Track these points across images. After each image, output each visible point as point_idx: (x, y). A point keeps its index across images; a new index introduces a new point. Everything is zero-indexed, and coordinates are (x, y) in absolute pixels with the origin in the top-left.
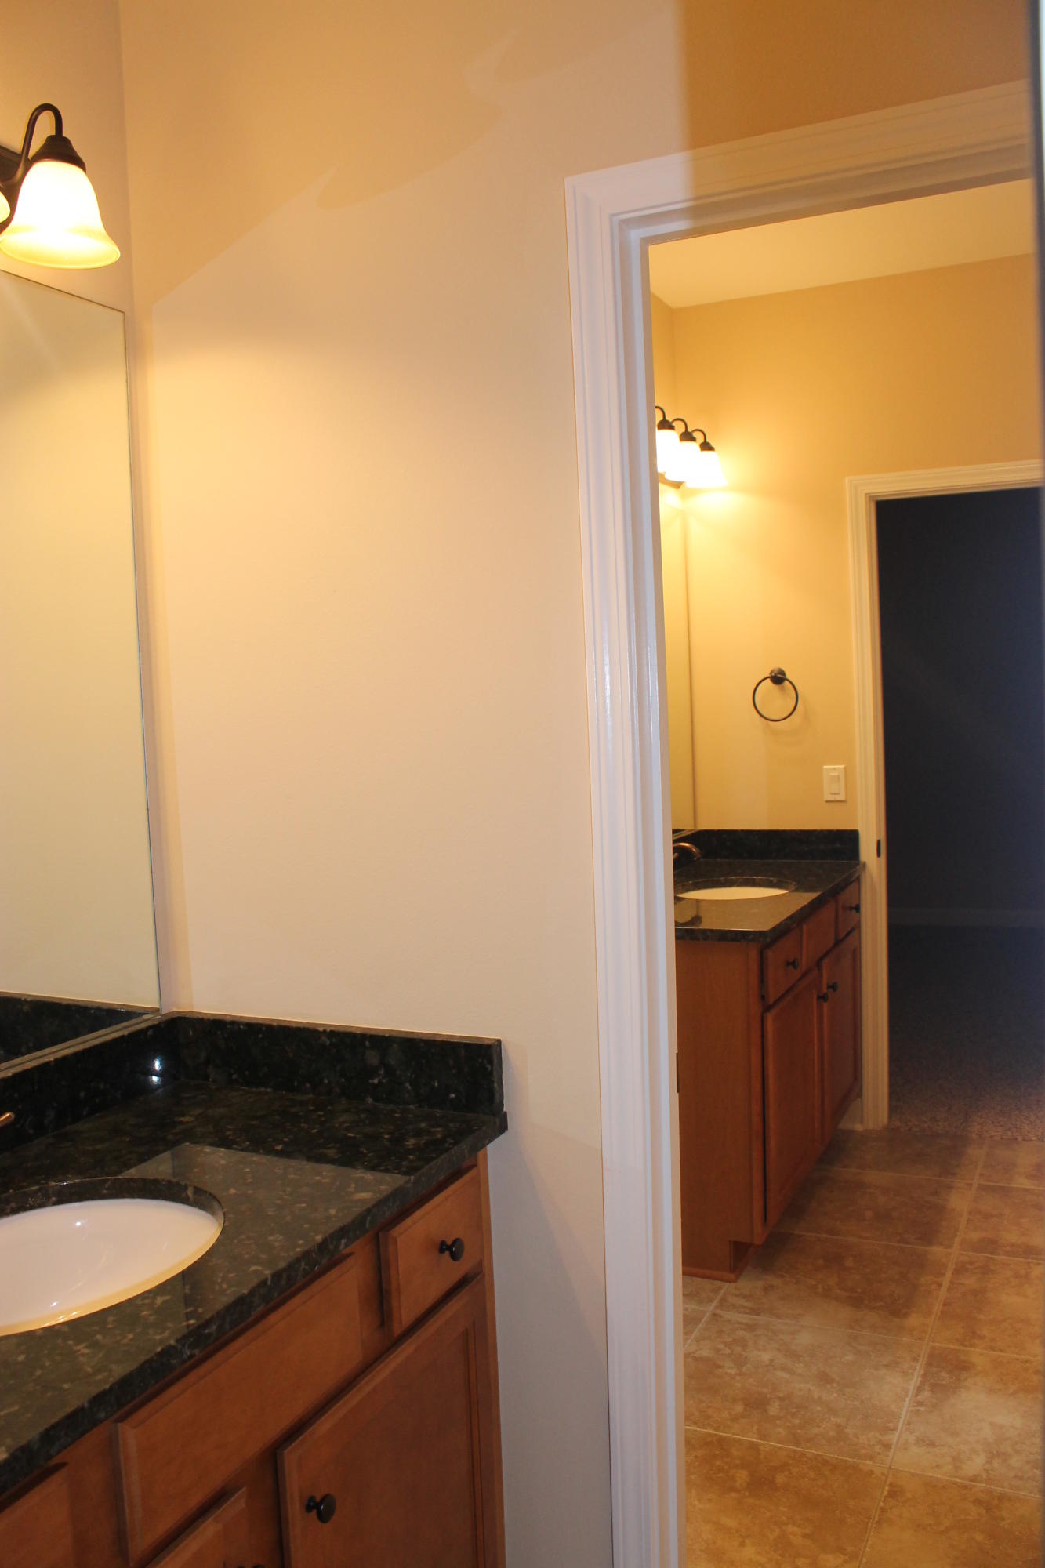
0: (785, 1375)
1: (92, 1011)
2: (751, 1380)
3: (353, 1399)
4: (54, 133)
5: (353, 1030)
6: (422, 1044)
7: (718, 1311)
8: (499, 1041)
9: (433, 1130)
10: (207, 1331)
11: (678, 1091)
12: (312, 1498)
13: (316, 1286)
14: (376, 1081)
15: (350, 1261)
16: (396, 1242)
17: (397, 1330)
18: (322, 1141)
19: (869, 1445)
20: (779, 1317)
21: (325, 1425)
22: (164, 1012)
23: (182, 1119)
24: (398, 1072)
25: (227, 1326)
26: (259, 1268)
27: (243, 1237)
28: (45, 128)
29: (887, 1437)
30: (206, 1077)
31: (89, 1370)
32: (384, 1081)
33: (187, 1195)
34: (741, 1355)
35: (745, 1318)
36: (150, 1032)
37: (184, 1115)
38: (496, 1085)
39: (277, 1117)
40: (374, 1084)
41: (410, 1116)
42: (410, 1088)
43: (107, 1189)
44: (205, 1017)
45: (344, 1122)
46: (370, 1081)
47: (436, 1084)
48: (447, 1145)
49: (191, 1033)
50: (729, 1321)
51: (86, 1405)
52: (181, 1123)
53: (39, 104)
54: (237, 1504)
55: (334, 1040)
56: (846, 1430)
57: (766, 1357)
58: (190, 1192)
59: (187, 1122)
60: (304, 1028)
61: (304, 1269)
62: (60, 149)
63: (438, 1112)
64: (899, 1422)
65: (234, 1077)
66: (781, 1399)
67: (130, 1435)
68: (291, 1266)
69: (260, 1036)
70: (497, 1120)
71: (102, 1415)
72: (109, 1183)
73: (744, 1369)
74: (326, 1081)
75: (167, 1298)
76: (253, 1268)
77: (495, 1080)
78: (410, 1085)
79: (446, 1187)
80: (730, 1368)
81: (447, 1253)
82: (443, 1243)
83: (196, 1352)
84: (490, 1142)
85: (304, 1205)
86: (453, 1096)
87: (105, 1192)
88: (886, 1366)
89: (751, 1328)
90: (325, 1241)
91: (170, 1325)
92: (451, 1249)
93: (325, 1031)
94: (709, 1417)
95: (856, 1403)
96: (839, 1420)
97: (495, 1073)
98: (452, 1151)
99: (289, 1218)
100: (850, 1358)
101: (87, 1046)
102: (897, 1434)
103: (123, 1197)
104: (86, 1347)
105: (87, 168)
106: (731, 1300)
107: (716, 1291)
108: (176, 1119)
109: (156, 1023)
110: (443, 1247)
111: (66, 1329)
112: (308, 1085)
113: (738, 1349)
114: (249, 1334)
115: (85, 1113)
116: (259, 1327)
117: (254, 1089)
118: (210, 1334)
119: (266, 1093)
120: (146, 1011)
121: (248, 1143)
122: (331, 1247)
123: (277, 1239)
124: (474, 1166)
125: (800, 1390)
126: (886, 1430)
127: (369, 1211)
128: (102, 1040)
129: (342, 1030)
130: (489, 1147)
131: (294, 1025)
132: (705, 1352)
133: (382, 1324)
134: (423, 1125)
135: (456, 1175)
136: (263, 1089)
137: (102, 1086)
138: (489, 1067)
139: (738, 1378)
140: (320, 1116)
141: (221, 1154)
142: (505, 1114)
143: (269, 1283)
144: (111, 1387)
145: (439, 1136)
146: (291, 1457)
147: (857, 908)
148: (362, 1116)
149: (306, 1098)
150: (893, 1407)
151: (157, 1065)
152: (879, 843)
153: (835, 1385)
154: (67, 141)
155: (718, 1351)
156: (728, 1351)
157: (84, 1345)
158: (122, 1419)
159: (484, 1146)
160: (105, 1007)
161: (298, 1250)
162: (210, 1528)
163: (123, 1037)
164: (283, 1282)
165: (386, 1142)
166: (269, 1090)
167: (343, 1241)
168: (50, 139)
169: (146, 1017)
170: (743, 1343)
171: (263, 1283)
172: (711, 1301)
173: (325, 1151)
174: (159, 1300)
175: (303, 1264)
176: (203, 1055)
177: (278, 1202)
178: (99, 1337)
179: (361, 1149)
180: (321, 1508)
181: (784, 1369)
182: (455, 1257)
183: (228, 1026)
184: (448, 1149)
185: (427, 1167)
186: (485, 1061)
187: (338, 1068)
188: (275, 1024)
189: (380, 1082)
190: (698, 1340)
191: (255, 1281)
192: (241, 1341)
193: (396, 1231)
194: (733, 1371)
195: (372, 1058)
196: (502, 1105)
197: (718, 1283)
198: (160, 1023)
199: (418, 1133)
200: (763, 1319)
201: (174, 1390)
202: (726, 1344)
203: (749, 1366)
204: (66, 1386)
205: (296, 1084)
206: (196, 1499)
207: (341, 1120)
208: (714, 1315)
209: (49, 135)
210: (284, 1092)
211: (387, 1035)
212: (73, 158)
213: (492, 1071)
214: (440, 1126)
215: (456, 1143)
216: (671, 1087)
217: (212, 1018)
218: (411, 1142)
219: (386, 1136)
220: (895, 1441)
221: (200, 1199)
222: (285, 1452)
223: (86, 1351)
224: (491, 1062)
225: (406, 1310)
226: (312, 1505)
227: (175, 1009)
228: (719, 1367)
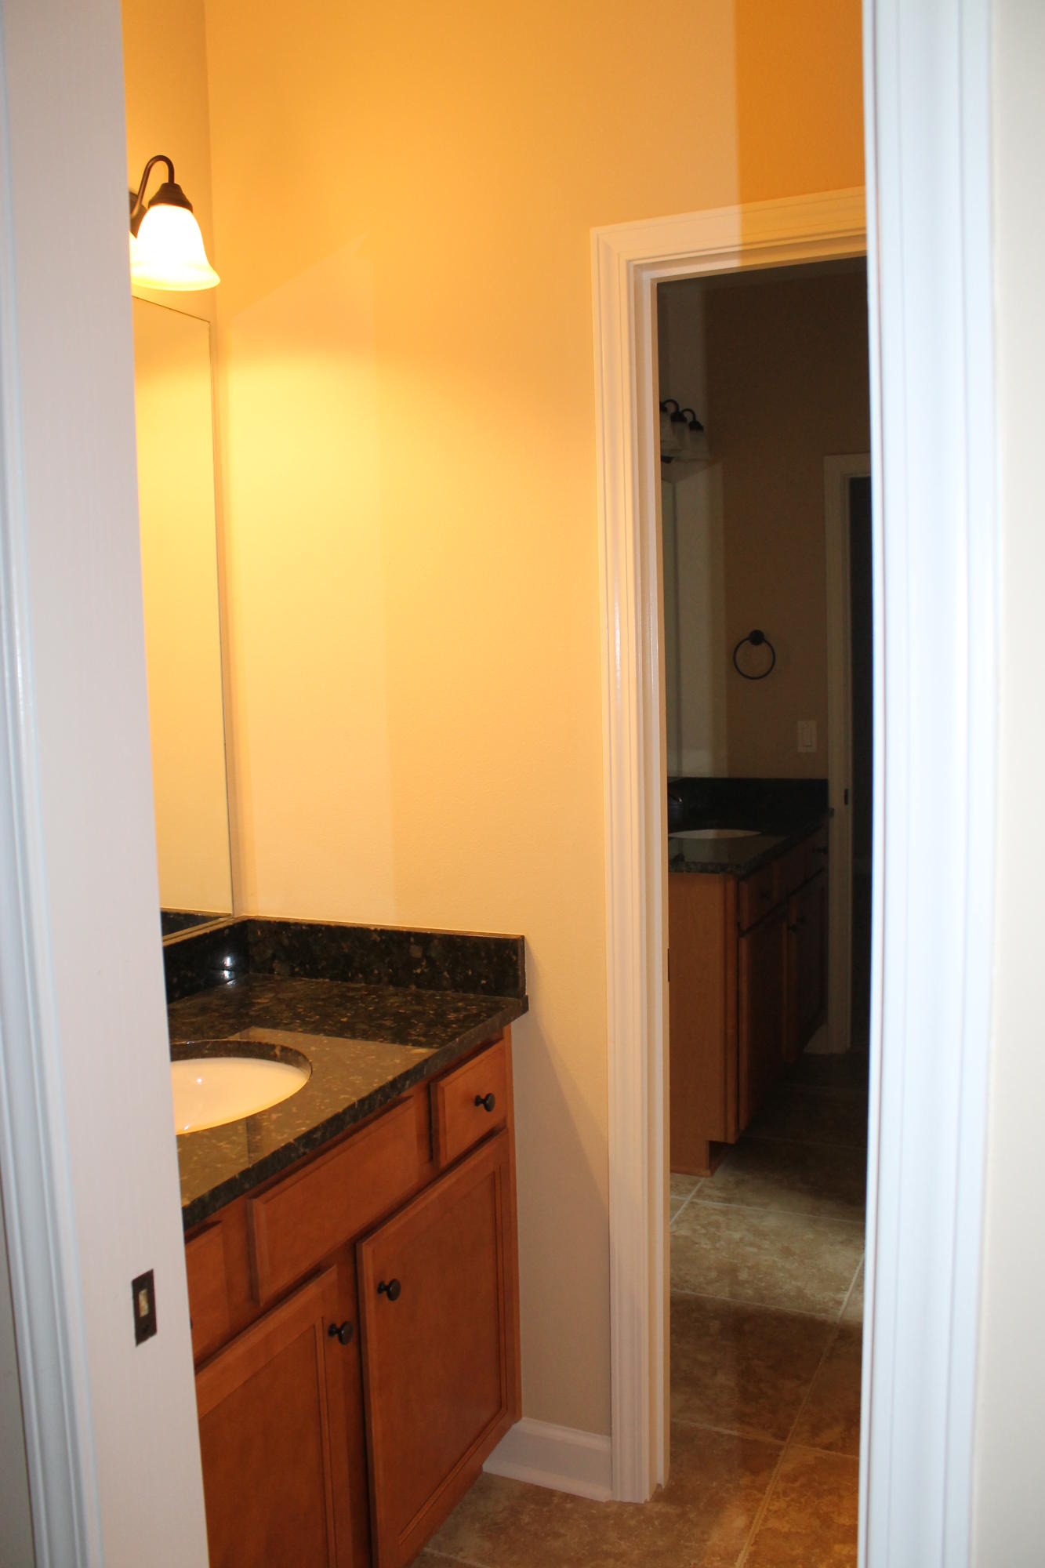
0: (755, 1250)
1: (172, 916)
2: (724, 1254)
3: (412, 1211)
4: (167, 181)
5: (401, 929)
6: (459, 940)
7: (695, 1200)
8: (523, 937)
9: (469, 1007)
10: (314, 1136)
11: (669, 980)
12: (382, 1283)
13: (387, 1117)
14: (419, 971)
15: (411, 1102)
16: (444, 1090)
17: (444, 1163)
18: (378, 1015)
19: (824, 1302)
20: (748, 1205)
21: (392, 1228)
22: (236, 917)
23: (259, 1001)
24: (438, 963)
25: (328, 1135)
26: (347, 1096)
27: (330, 1077)
28: (159, 176)
29: (840, 1296)
30: (271, 971)
31: (234, 1157)
32: (426, 970)
33: (275, 1053)
34: (715, 1234)
35: (719, 1205)
36: (227, 931)
37: (260, 998)
38: (520, 973)
39: (337, 999)
40: (417, 973)
41: (449, 998)
42: (448, 976)
43: (208, 1049)
44: (272, 920)
45: (395, 1002)
46: (414, 971)
47: (470, 973)
48: (481, 1018)
49: (259, 933)
50: (705, 1208)
51: (237, 1176)
52: (259, 1003)
53: (154, 156)
54: (330, 1276)
55: (384, 937)
56: (805, 1291)
57: (737, 1236)
58: (277, 1051)
59: (264, 1003)
60: (358, 928)
61: (380, 1100)
62: (172, 194)
63: (472, 996)
64: (849, 1284)
65: (297, 970)
66: (749, 1268)
67: (261, 1209)
68: (371, 1097)
69: (320, 935)
70: (521, 1001)
71: (247, 1186)
72: (210, 1045)
73: (718, 1245)
74: (376, 972)
75: (280, 1115)
76: (342, 1097)
77: (520, 968)
78: (448, 974)
79: (480, 1053)
80: (705, 1244)
81: (482, 1106)
82: (478, 1097)
83: (307, 1150)
84: (515, 1019)
85: (373, 1057)
86: (484, 982)
87: (207, 1052)
88: (842, 1243)
89: (724, 1213)
90: (395, 1080)
91: (287, 1131)
92: (484, 1102)
93: (376, 930)
94: (686, 1282)
95: (814, 1270)
96: (799, 1284)
97: (519, 962)
98: (487, 1023)
99: (363, 1065)
100: (810, 1236)
101: (178, 940)
102: (848, 1294)
103: (221, 1056)
104: (227, 1144)
105: (194, 208)
106: (707, 1191)
107: (695, 1184)
108: (254, 1001)
109: (231, 924)
110: (478, 1101)
111: (207, 1133)
112: (361, 976)
113: (712, 1230)
114: (340, 1147)
115: (177, 996)
116: (346, 1144)
117: (314, 980)
118: (316, 1139)
119: (325, 983)
120: (217, 917)
121: (318, 1017)
122: (399, 1085)
123: (357, 1079)
124: (501, 1038)
125: (766, 1261)
126: (838, 1290)
127: (426, 1061)
128: (190, 936)
129: (389, 929)
130: (512, 1023)
131: (349, 926)
132: (684, 1232)
133: (431, 1158)
134: (460, 1004)
135: (487, 1045)
136: (321, 980)
137: (190, 974)
138: (514, 958)
139: (712, 1251)
140: (374, 998)
141: (298, 1025)
142: (527, 997)
143: (356, 1106)
144: (253, 1166)
145: (475, 1012)
146: (367, 1250)
147: (825, 851)
148: (409, 998)
149: (358, 986)
150: (846, 1274)
151: (228, 962)
152: (846, 792)
153: (796, 1257)
154: (177, 187)
155: (695, 1231)
156: (703, 1231)
157: (225, 1142)
158: (256, 1196)
159: (509, 1022)
160: (183, 912)
161: (375, 1085)
162: (312, 1290)
163: (205, 934)
164: (366, 1107)
165: (432, 1016)
166: (327, 980)
167: (408, 1082)
168: (164, 186)
169: (221, 920)
170: (717, 1225)
171: (352, 1107)
172: (689, 1191)
173: (383, 1022)
174: (274, 1116)
175: (379, 1095)
176: (270, 952)
177: (352, 1055)
178: (234, 1138)
179: (413, 1021)
180: (389, 1290)
181: (752, 1245)
182: (488, 1108)
183: (292, 927)
184: (483, 1021)
185: (468, 1033)
186: (511, 953)
187: (387, 960)
188: (333, 925)
189: (422, 972)
190: (677, 1223)
191: (346, 1105)
192: (334, 1152)
193: (443, 1083)
194: (709, 1247)
195: (416, 952)
196: (524, 989)
197: (695, 1178)
198: (234, 925)
199: (457, 1010)
200: (734, 1206)
201: (288, 1181)
202: (704, 1226)
203: (722, 1243)
204: (219, 1166)
205: (350, 975)
206: (305, 1266)
207: (391, 1001)
208: (692, 1203)
209: (161, 183)
210: (339, 982)
211: (429, 932)
212: (183, 202)
213: (517, 961)
214: (473, 1005)
215: (489, 1016)
216: (663, 979)
217: (277, 921)
218: (452, 1016)
219: (431, 1012)
220: (846, 1300)
221: (289, 1057)
222: (364, 1244)
223: (227, 1146)
224: (516, 954)
225: (451, 1148)
226: (382, 1288)
227: (244, 914)
228: (696, 1243)
